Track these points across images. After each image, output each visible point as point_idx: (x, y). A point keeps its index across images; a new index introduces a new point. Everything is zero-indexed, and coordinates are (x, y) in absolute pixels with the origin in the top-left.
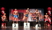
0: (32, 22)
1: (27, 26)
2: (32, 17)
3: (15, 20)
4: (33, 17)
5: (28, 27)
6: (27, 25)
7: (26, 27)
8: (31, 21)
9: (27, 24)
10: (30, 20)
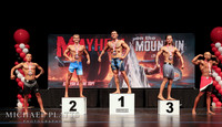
0: (144, 90)
1: (122, 108)
2: (146, 71)
3: (74, 82)
4: (151, 69)
5: (127, 111)
6: (122, 105)
7: (118, 110)
8: (140, 87)
9: (122, 99)
10: (137, 84)
